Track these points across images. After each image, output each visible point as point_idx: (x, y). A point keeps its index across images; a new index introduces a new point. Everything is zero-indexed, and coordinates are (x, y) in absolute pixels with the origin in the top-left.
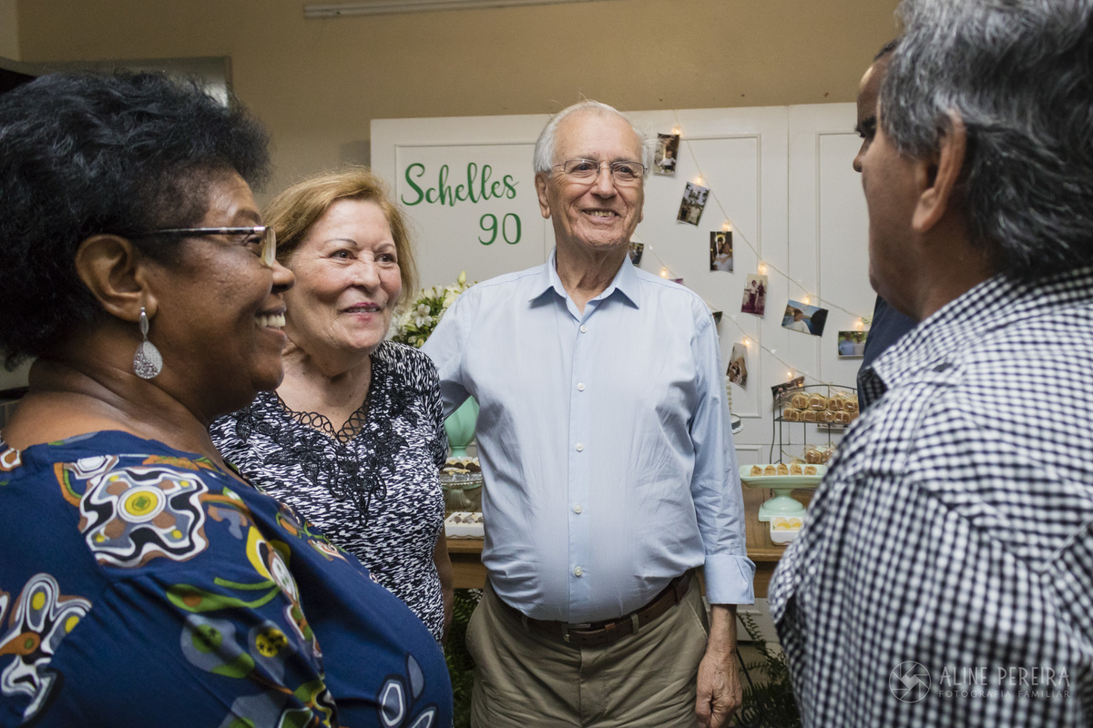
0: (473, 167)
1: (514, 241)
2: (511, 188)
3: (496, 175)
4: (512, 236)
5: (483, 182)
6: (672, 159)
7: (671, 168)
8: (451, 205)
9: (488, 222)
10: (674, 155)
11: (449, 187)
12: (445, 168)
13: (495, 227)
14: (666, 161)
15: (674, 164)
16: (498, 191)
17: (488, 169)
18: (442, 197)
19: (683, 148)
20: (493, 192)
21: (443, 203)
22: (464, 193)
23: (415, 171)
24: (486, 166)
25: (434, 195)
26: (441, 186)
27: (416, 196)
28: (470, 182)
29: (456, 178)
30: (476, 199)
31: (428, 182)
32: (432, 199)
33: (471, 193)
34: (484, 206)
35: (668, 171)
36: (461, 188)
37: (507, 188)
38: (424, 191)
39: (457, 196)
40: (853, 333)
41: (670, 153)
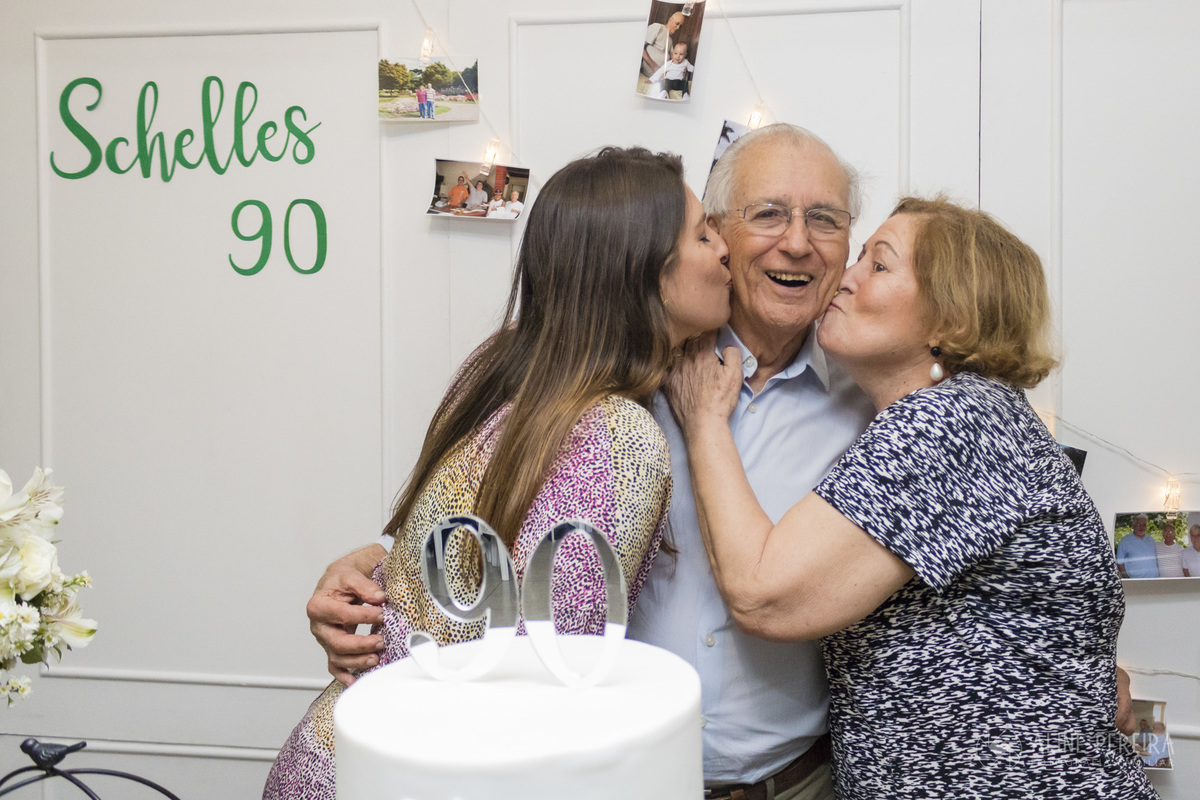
0: (214, 86)
1: (311, 265)
2: (303, 137)
3: (270, 108)
4: (306, 256)
5: (239, 123)
6: (686, 62)
7: (681, 85)
8: (166, 177)
9: (251, 221)
10: (690, 55)
11: (160, 135)
12: (150, 89)
13: (266, 231)
14: (673, 71)
15: (689, 75)
16: (274, 145)
17: (249, 91)
18: (144, 158)
19: (709, 36)
20: (262, 146)
21: (146, 173)
22: (194, 150)
23: (83, 96)
24: (244, 85)
25: (126, 155)
26: (142, 132)
27: (84, 157)
28: (209, 124)
29: (176, 115)
30: (222, 166)
31: (111, 122)
32: (122, 167)
33: (210, 150)
34: (241, 182)
35: (676, 93)
36: (187, 138)
37: (293, 139)
38: (104, 147)
39: (179, 156)
40: (1152, 516)
41: (680, 48)
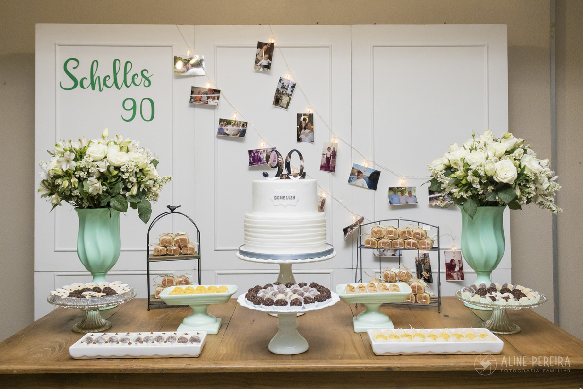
0: (117, 62)
1: (149, 118)
2: (147, 79)
3: (136, 69)
4: (148, 116)
5: (125, 74)
6: (268, 60)
7: (268, 67)
8: (100, 90)
9: (129, 105)
10: (270, 58)
11: (99, 77)
12: (95, 63)
13: (134, 108)
14: (264, 62)
15: (270, 64)
16: (137, 81)
17: (129, 64)
18: (93, 84)
20: (133, 81)
21: (93, 89)
22: (110, 82)
23: (72, 64)
24: (127, 62)
25: (86, 83)
26: (92, 76)
27: (72, 83)
28: (115, 74)
29: (104, 70)
30: (120, 87)
31: (82, 72)
32: (85, 87)
33: (115, 82)
34: (125, 92)
35: (266, 69)
36: (108, 78)
37: (144, 79)
38: (79, 80)
39: (105, 84)
40: (398, 188)
41: (267, 56)
